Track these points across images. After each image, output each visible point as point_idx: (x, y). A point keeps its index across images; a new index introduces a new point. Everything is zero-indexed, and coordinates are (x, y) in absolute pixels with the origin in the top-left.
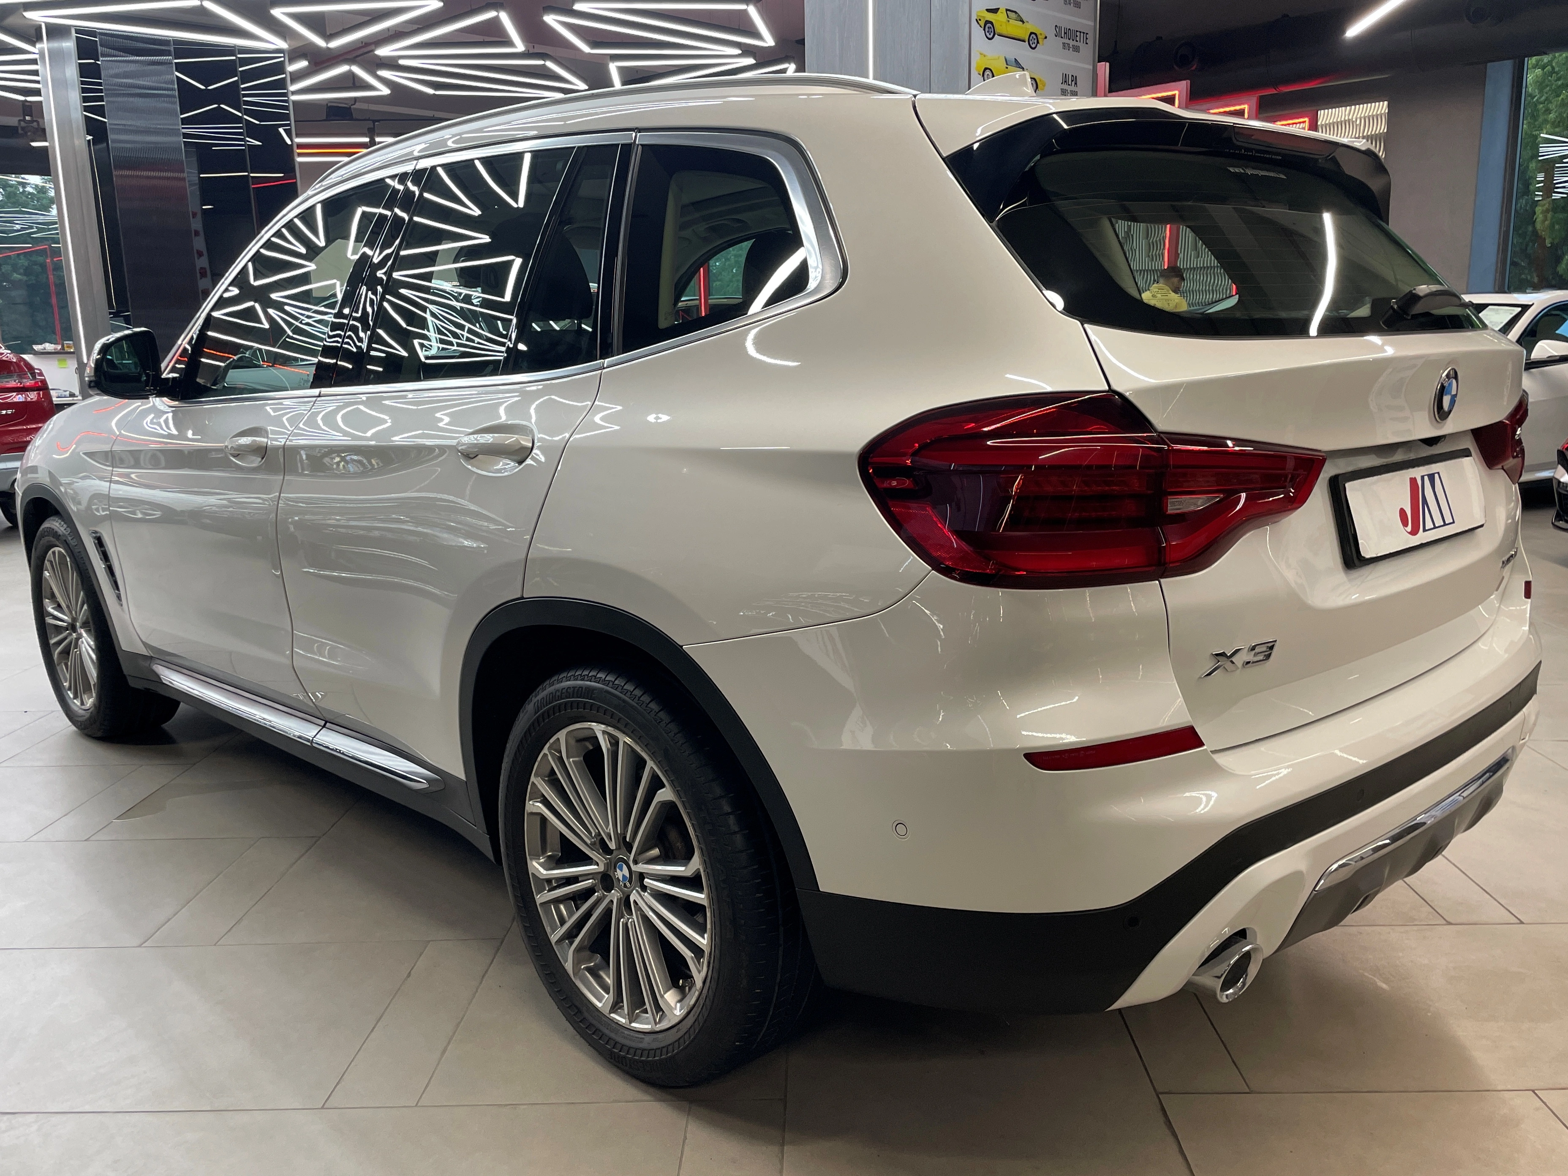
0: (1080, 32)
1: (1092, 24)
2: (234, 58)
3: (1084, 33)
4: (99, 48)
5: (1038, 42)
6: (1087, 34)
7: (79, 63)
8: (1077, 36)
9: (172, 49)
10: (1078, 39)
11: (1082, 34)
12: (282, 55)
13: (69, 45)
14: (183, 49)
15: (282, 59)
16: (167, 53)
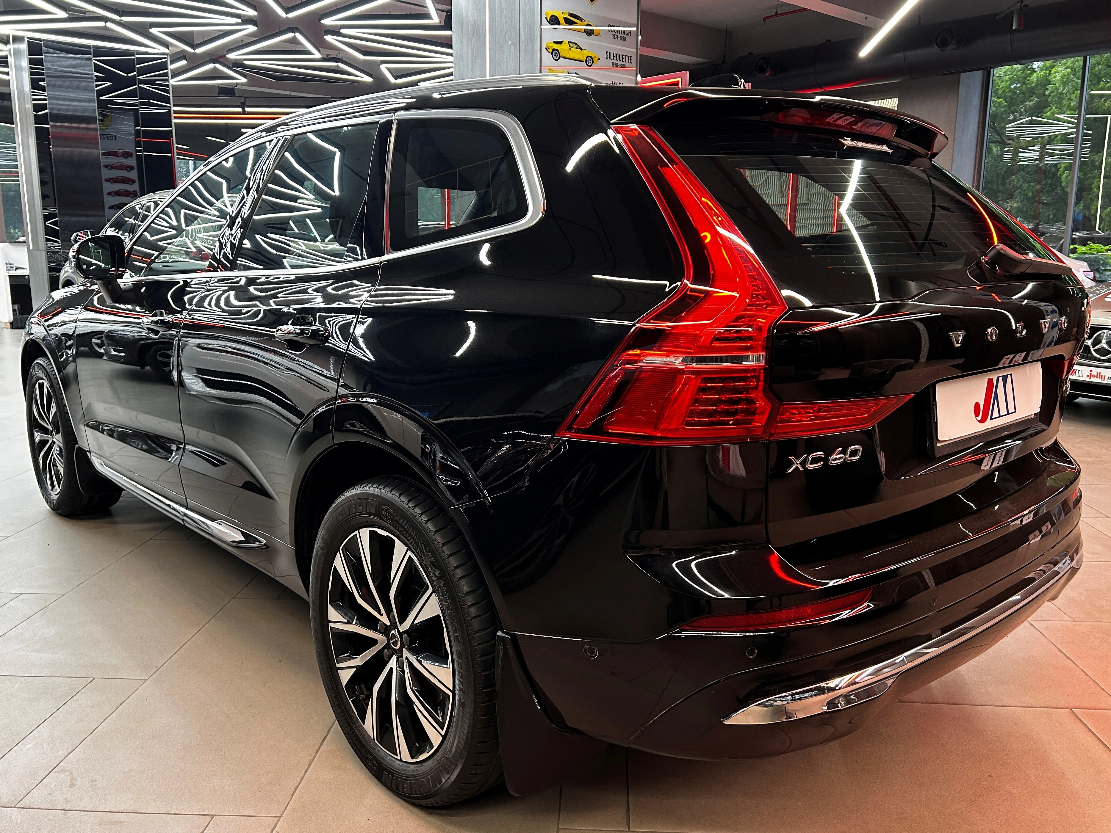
0: (626, 56)
1: (635, 51)
2: (132, 58)
3: (628, 56)
4: (43, 48)
5: (593, 62)
6: (631, 57)
7: (29, 58)
8: (623, 58)
9: (92, 50)
10: (624, 60)
11: (627, 57)
12: (166, 56)
13: (24, 47)
15: (166, 59)
16: (89, 54)
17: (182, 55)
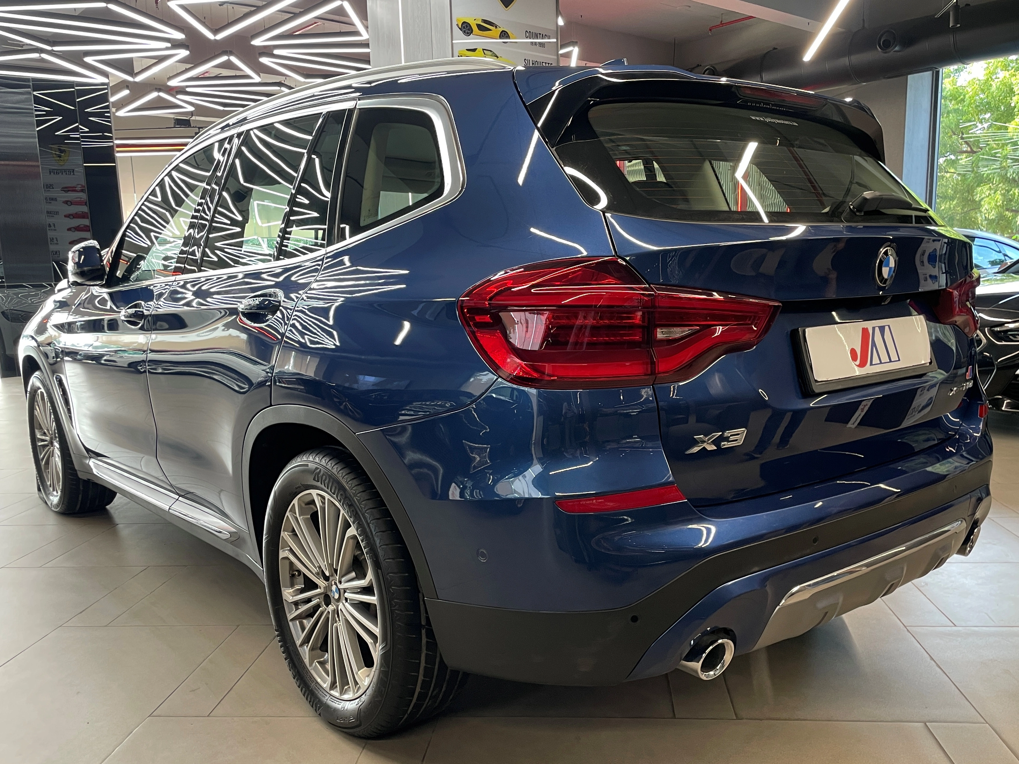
1: (555, 57)
2: (74, 89)
9: (31, 84)
12: (106, 87)
14: (39, 85)
15: (106, 91)
16: (28, 87)
17: (124, 85)
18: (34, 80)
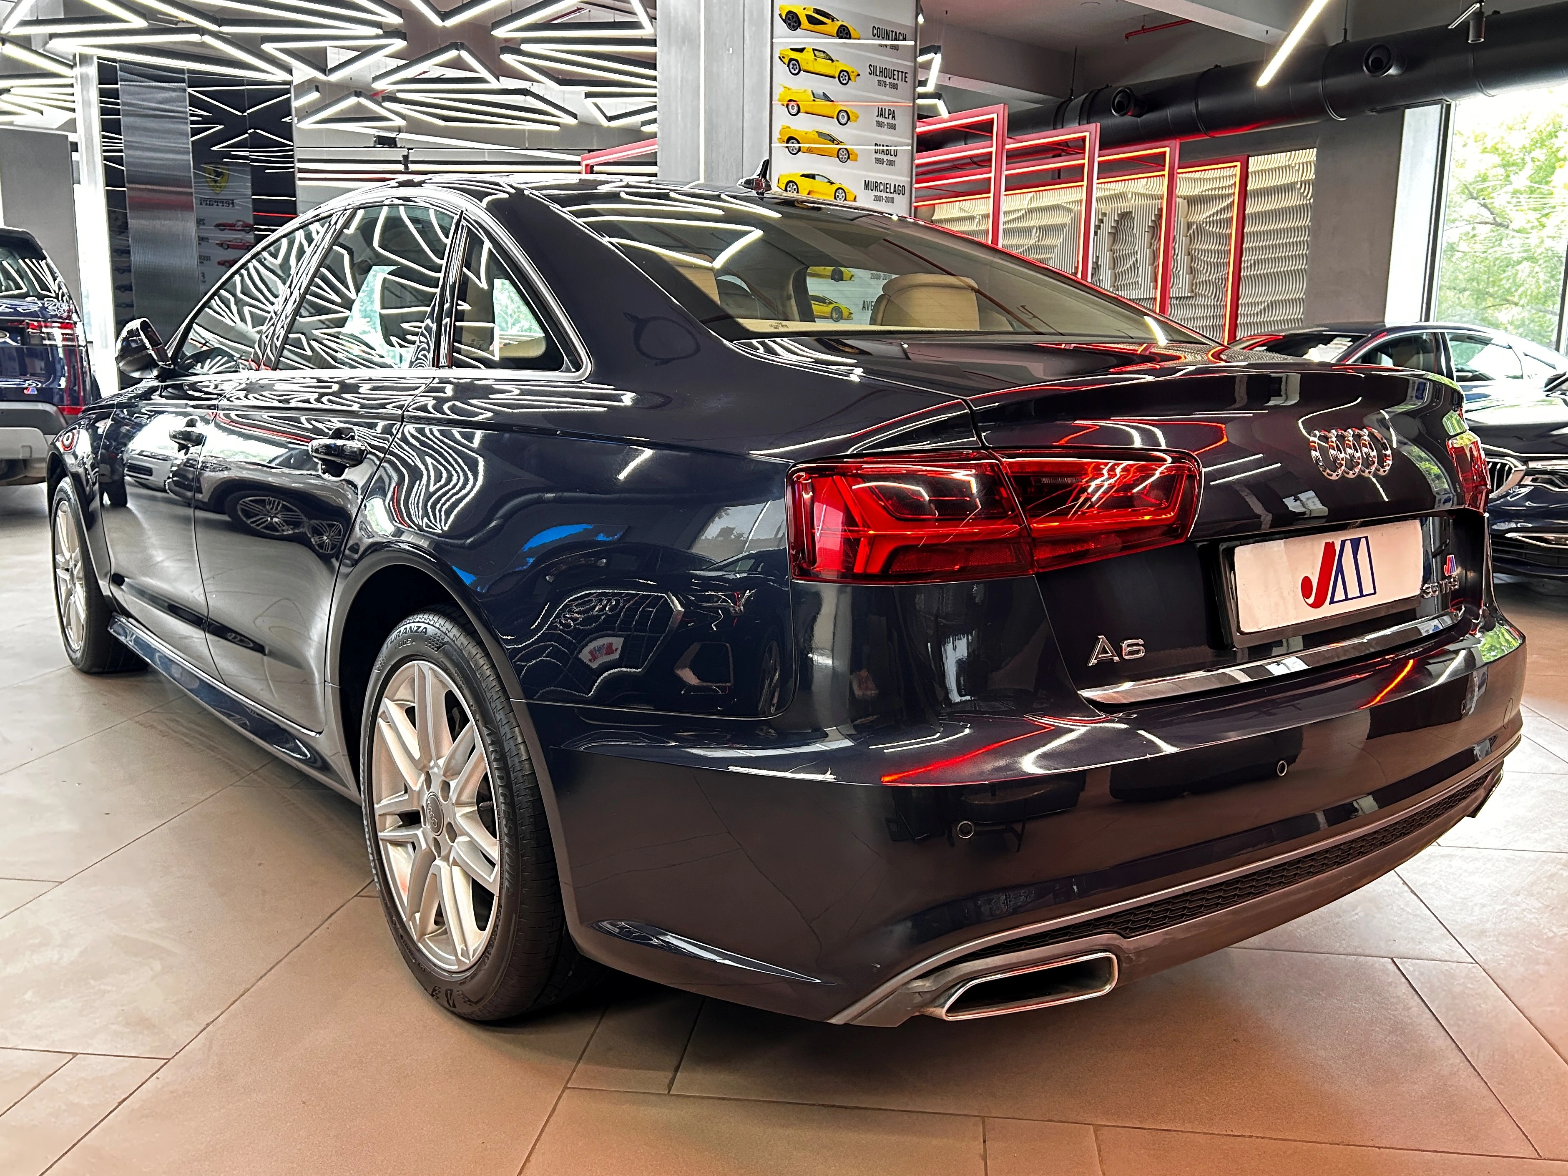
0: (899, 71)
1: (913, 64)
2: (242, 88)
3: (902, 72)
4: (120, 73)
5: (849, 79)
6: (906, 73)
7: (99, 88)
8: (894, 75)
9: (186, 77)
10: (896, 77)
12: (288, 86)
13: (92, 71)
14: (197, 79)
16: (182, 81)
17: (312, 85)
18: (190, 71)
